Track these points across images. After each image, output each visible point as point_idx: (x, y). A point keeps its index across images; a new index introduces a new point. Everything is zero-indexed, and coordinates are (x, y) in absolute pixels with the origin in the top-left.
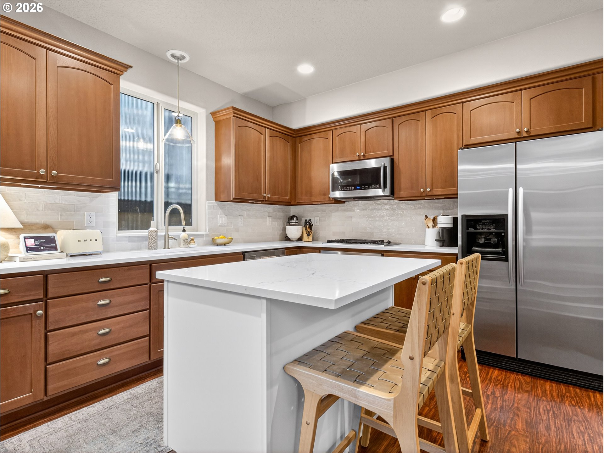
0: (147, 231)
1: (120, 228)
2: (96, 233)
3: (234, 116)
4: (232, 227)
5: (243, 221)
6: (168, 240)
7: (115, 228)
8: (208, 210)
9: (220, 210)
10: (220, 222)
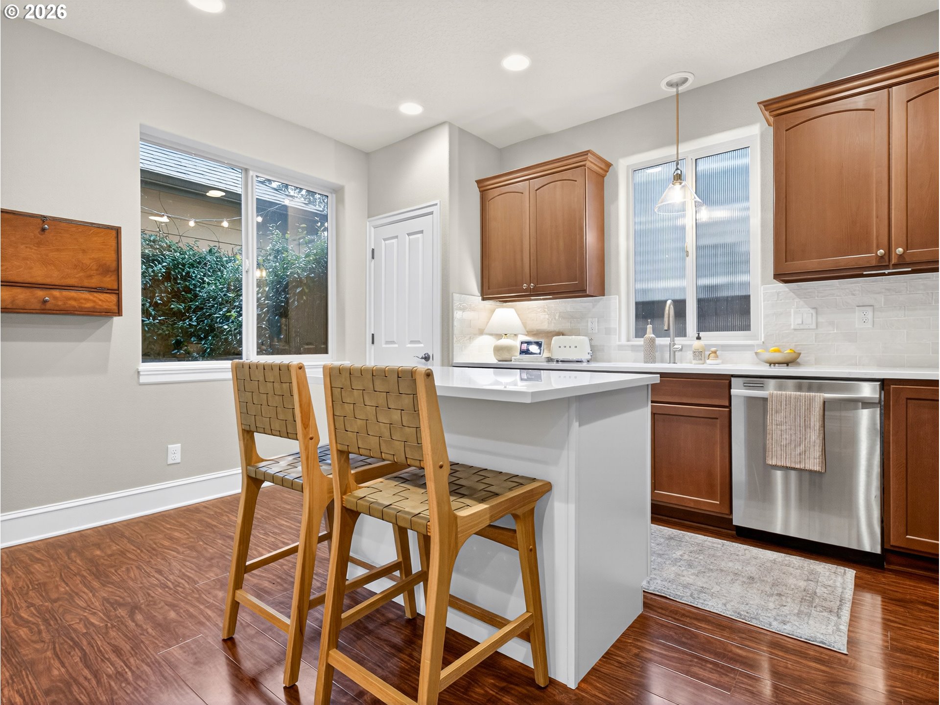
2: (583, 340)
3: (775, 116)
4: (835, 331)
5: (873, 318)
6: (674, 352)
7: (616, 335)
8: (764, 301)
9: (797, 300)
10: (794, 321)
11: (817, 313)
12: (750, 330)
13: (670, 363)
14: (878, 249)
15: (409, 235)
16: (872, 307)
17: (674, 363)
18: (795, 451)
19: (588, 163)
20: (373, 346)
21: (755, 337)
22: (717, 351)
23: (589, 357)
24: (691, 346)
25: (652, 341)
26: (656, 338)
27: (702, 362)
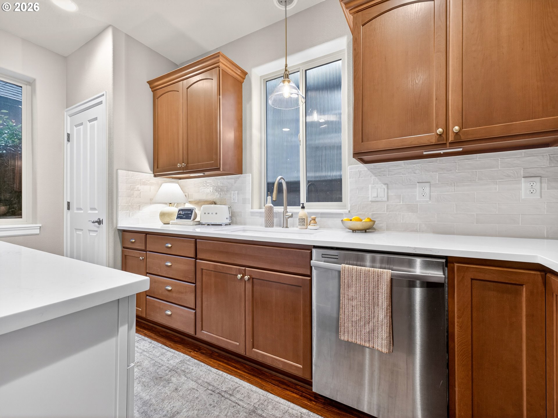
2: (225, 208)
4: (401, 203)
5: (430, 193)
6: (286, 218)
7: (249, 204)
8: (350, 178)
9: (373, 177)
10: (371, 195)
11: (388, 189)
12: (342, 202)
13: (283, 227)
14: (437, 128)
15: (90, 121)
16: (429, 183)
17: (287, 227)
18: (365, 329)
19: (221, 65)
20: (69, 212)
21: (345, 207)
22: (316, 218)
23: (228, 221)
24: (297, 213)
26: (275, 207)
27: (305, 227)
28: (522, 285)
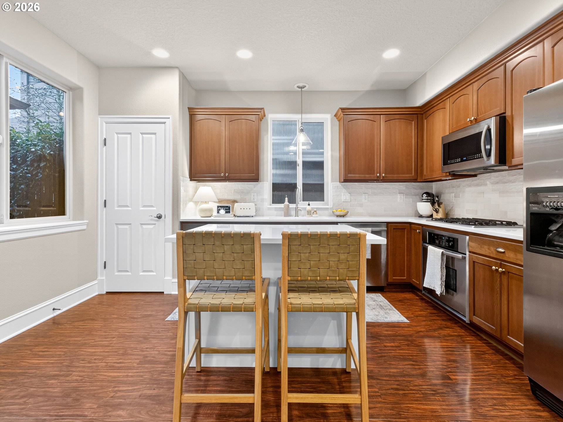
0: (283, 204)
1: (274, 202)
2: (252, 205)
3: (344, 115)
4: (357, 203)
5: (368, 198)
6: (298, 211)
7: (267, 202)
8: (332, 189)
9: (344, 190)
10: (343, 198)
11: (351, 196)
13: (296, 216)
14: (377, 173)
15: (142, 134)
16: (368, 194)
17: (298, 216)
19: (260, 114)
20: (105, 209)
22: (315, 211)
25: (288, 206)
26: (290, 204)
27: (310, 216)
28: (405, 229)
